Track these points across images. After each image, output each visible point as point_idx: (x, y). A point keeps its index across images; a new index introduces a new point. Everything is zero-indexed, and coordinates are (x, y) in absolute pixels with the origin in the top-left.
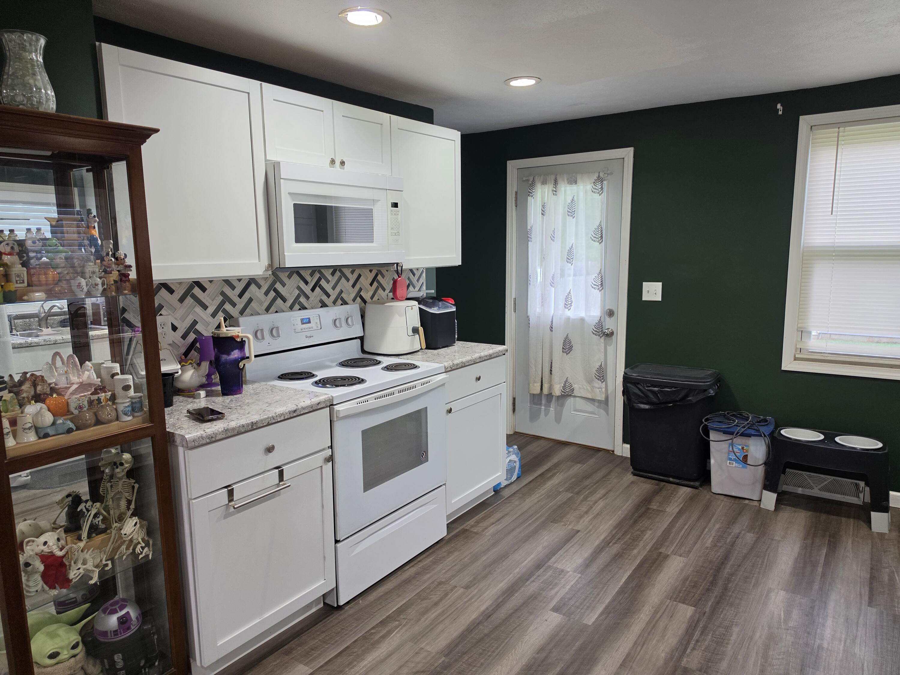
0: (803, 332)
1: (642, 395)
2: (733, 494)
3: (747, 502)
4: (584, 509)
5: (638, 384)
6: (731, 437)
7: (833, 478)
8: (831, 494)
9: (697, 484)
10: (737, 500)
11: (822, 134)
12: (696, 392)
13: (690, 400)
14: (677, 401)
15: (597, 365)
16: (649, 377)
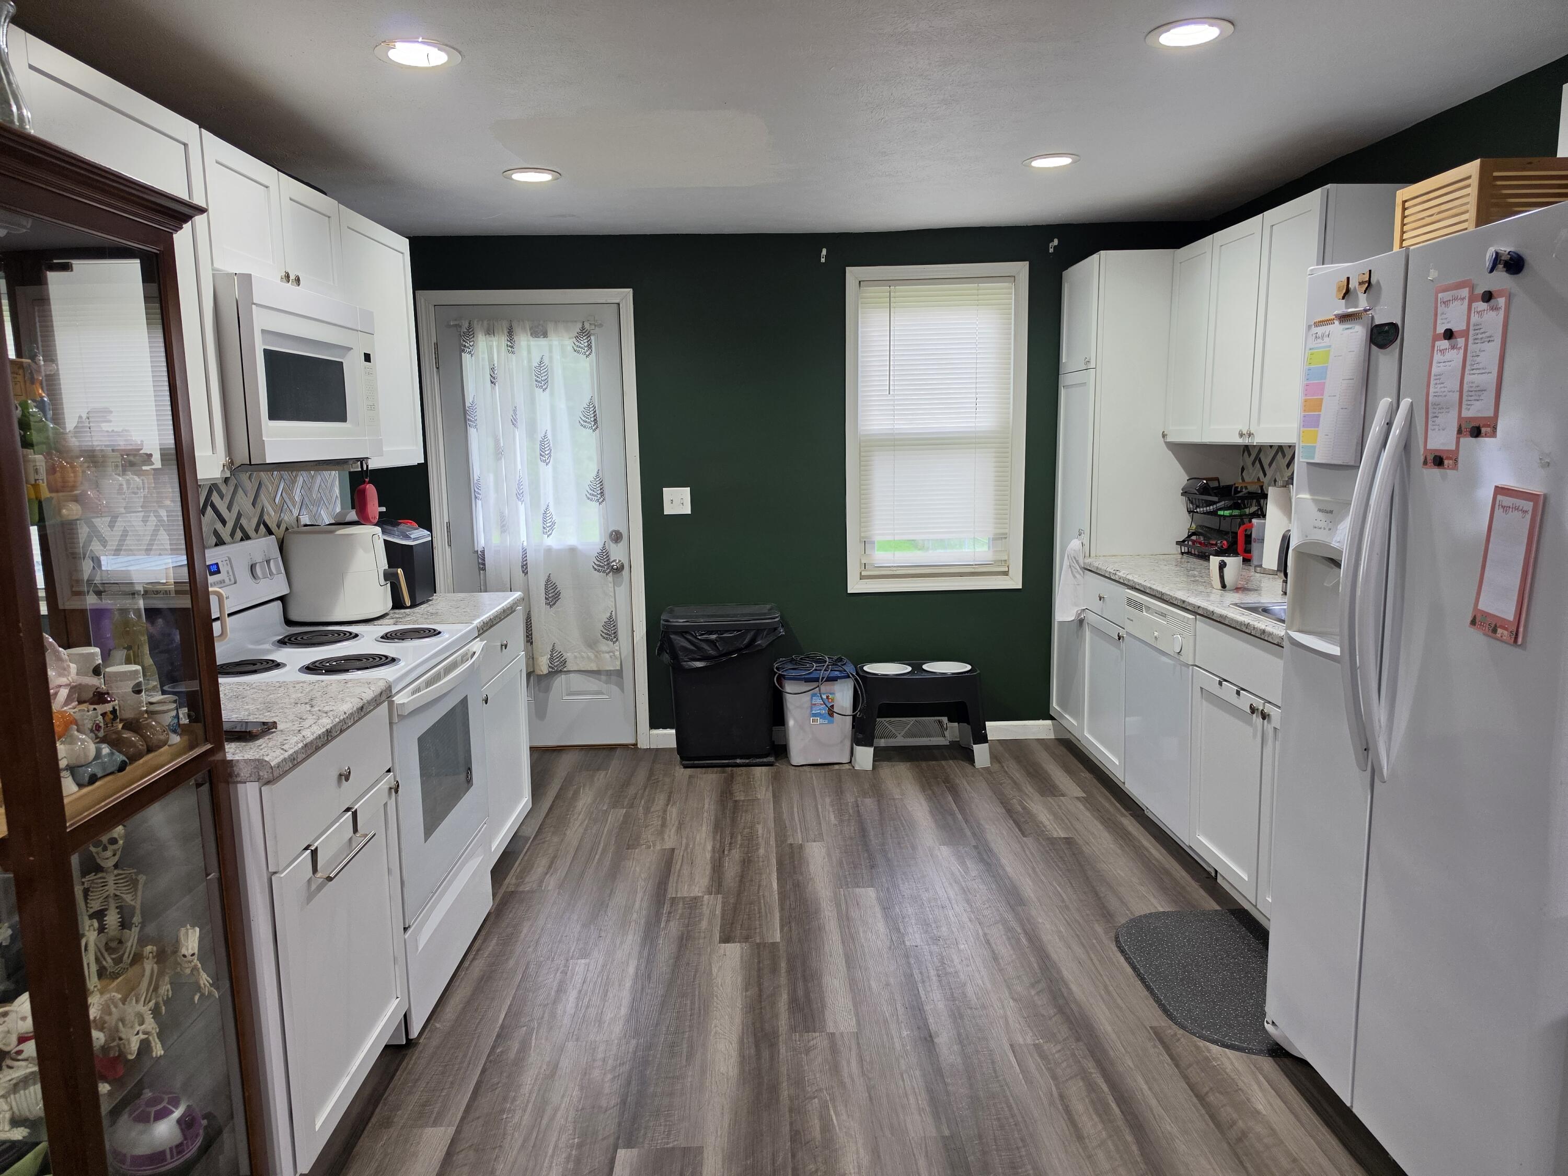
0: (866, 543)
1: (692, 648)
2: (820, 761)
3: (837, 767)
4: (657, 822)
5: (686, 632)
6: (815, 684)
7: (914, 719)
8: (917, 739)
9: (771, 759)
10: (826, 767)
11: (871, 292)
12: (765, 633)
13: (759, 645)
14: (741, 649)
15: (604, 617)
16: (702, 621)
